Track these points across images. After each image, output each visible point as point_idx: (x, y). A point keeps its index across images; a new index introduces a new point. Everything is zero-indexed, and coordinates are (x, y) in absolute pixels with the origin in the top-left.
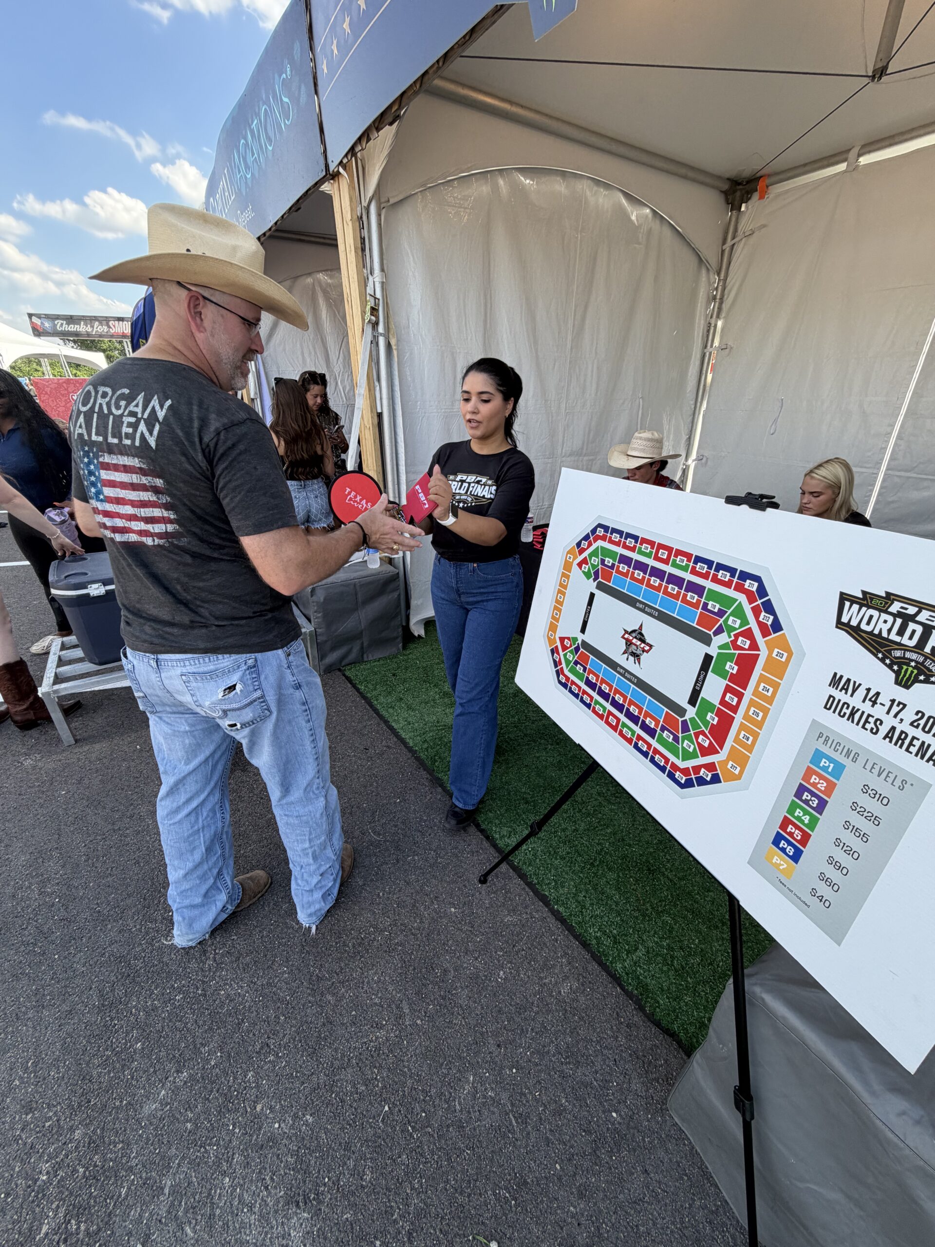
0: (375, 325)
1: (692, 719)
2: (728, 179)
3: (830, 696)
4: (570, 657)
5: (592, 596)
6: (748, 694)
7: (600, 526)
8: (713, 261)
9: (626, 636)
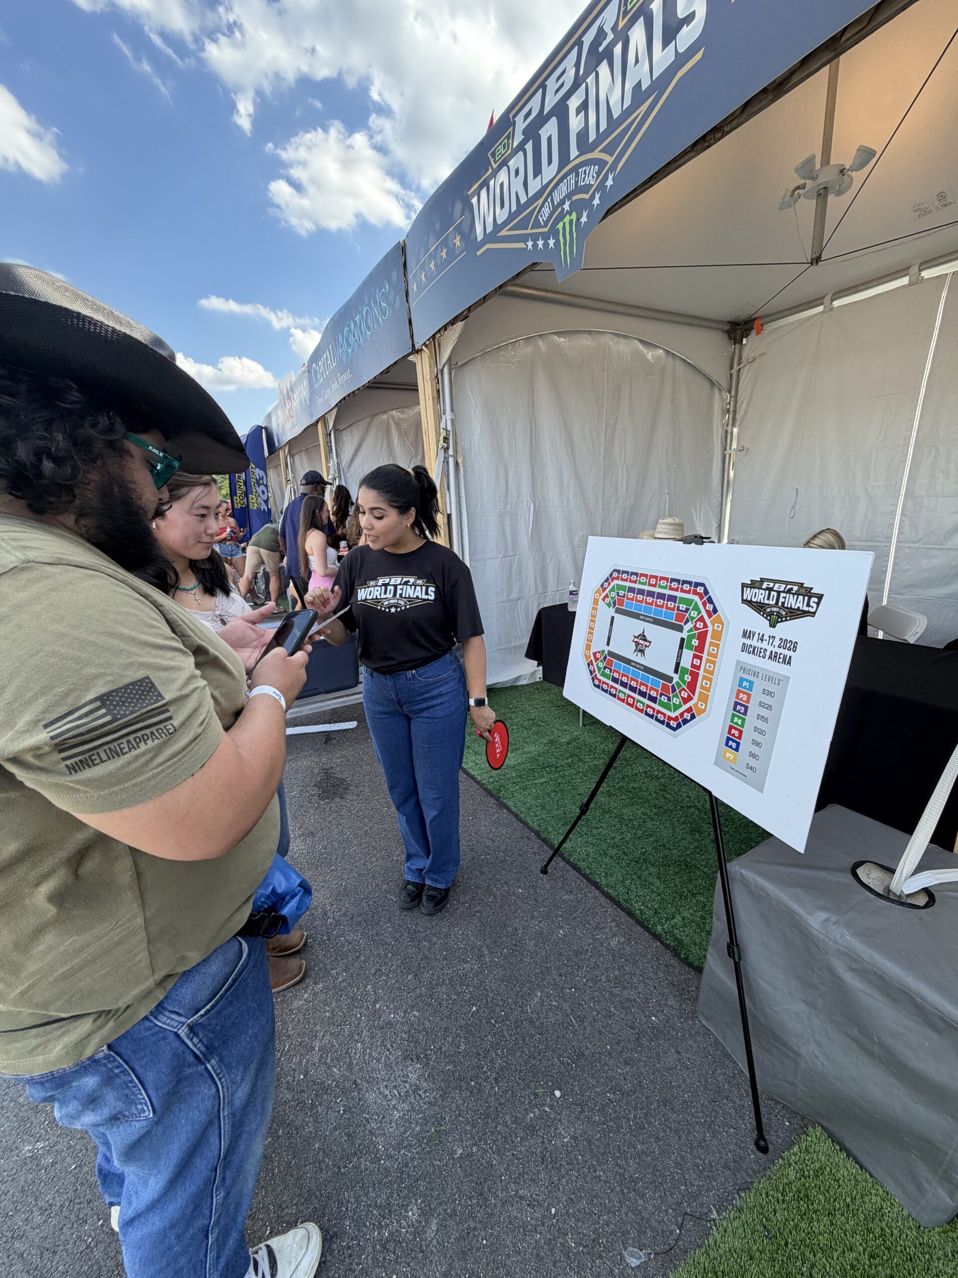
0: (446, 449)
1: (677, 683)
2: (728, 322)
3: (744, 643)
4: (601, 665)
5: (613, 618)
6: (705, 656)
7: (615, 570)
8: (724, 383)
9: (635, 640)
